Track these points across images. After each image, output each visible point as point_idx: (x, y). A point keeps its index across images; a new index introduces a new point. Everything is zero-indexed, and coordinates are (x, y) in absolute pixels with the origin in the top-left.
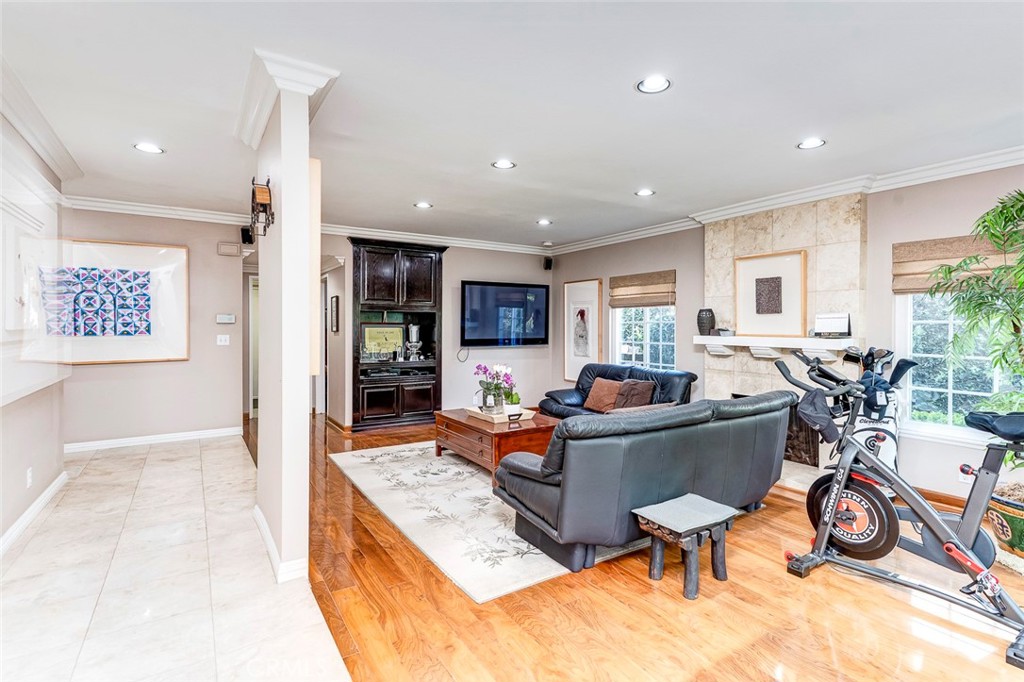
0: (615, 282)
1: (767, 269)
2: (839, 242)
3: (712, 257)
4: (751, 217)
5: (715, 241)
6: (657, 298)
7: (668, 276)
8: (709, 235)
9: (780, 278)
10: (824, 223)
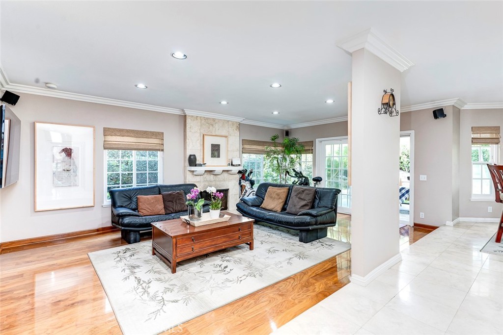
0: (107, 131)
1: (216, 141)
2: (234, 136)
3: (190, 131)
4: (207, 119)
5: (192, 124)
6: (150, 146)
7: (159, 135)
8: (188, 121)
9: (219, 145)
10: (230, 128)
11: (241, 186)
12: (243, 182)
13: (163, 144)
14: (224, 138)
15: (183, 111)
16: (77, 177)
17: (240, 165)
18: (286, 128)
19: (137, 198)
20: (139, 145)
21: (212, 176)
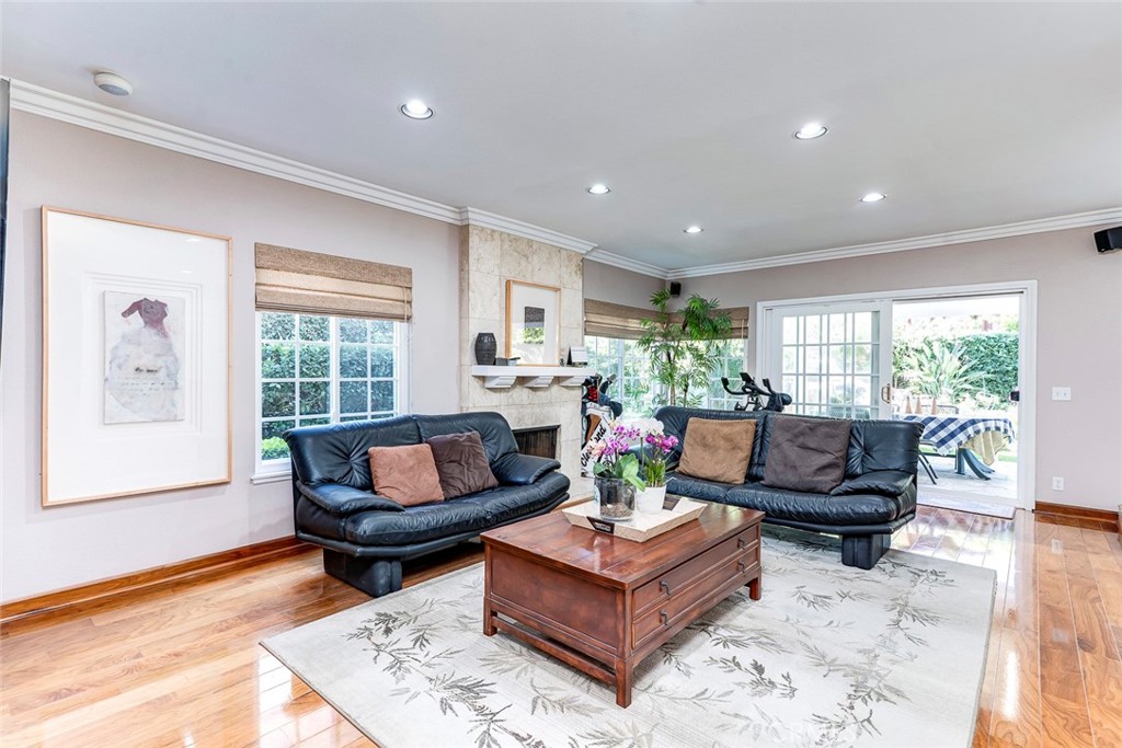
0: (266, 257)
1: (537, 299)
2: (572, 289)
3: (478, 270)
4: (517, 239)
5: (481, 251)
6: (379, 305)
7: (400, 276)
8: (474, 241)
9: (543, 310)
10: (564, 269)
11: (588, 418)
12: (593, 409)
13: (409, 302)
14: (552, 293)
15: (462, 210)
16: (177, 392)
17: (586, 364)
18: (671, 277)
19: (366, 453)
20: (349, 301)
21: (526, 391)
